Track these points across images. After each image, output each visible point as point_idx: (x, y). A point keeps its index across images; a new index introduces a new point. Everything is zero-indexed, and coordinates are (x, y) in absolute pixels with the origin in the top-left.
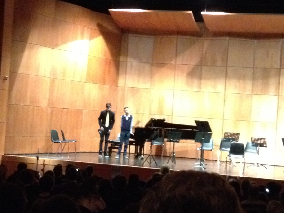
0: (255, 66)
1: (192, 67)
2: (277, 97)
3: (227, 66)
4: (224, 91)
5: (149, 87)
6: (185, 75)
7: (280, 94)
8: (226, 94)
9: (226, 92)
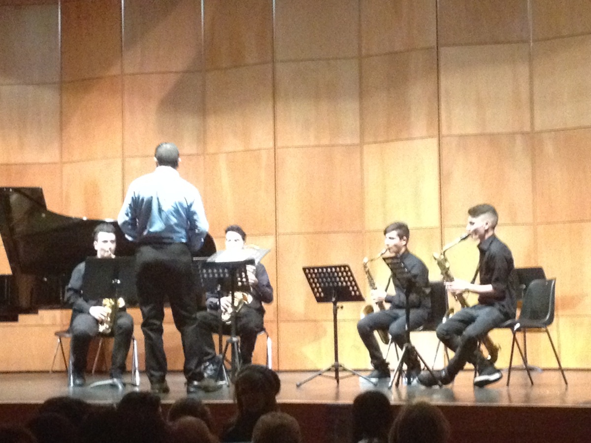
0: (364, 52)
1: (172, 79)
2: (435, 141)
3: (273, 61)
4: (271, 144)
5: (57, 159)
6: (153, 106)
7: (444, 131)
8: (278, 151)
9: (279, 144)
